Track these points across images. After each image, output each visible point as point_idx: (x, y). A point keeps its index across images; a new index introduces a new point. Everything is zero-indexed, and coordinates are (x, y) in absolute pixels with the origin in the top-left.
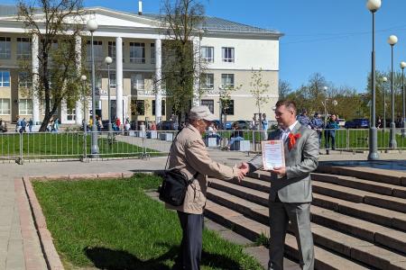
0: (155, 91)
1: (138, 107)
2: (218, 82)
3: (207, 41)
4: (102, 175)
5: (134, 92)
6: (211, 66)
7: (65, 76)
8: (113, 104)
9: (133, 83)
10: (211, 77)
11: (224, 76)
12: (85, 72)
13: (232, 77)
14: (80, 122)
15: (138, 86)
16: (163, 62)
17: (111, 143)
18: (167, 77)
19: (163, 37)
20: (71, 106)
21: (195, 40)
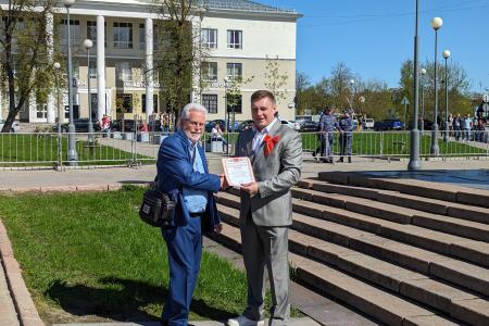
0: (146, 83)
1: (124, 102)
2: (223, 72)
3: (209, 22)
4: (82, 188)
5: (119, 83)
6: (214, 53)
7: (33, 63)
8: (94, 98)
9: (118, 73)
10: (214, 66)
11: (230, 66)
12: (58, 58)
13: (239, 66)
14: (52, 120)
15: (124, 76)
16: (155, 47)
17: (92, 147)
18: (160, 66)
19: (154, 16)
20: (41, 101)
21: (195, 20)
